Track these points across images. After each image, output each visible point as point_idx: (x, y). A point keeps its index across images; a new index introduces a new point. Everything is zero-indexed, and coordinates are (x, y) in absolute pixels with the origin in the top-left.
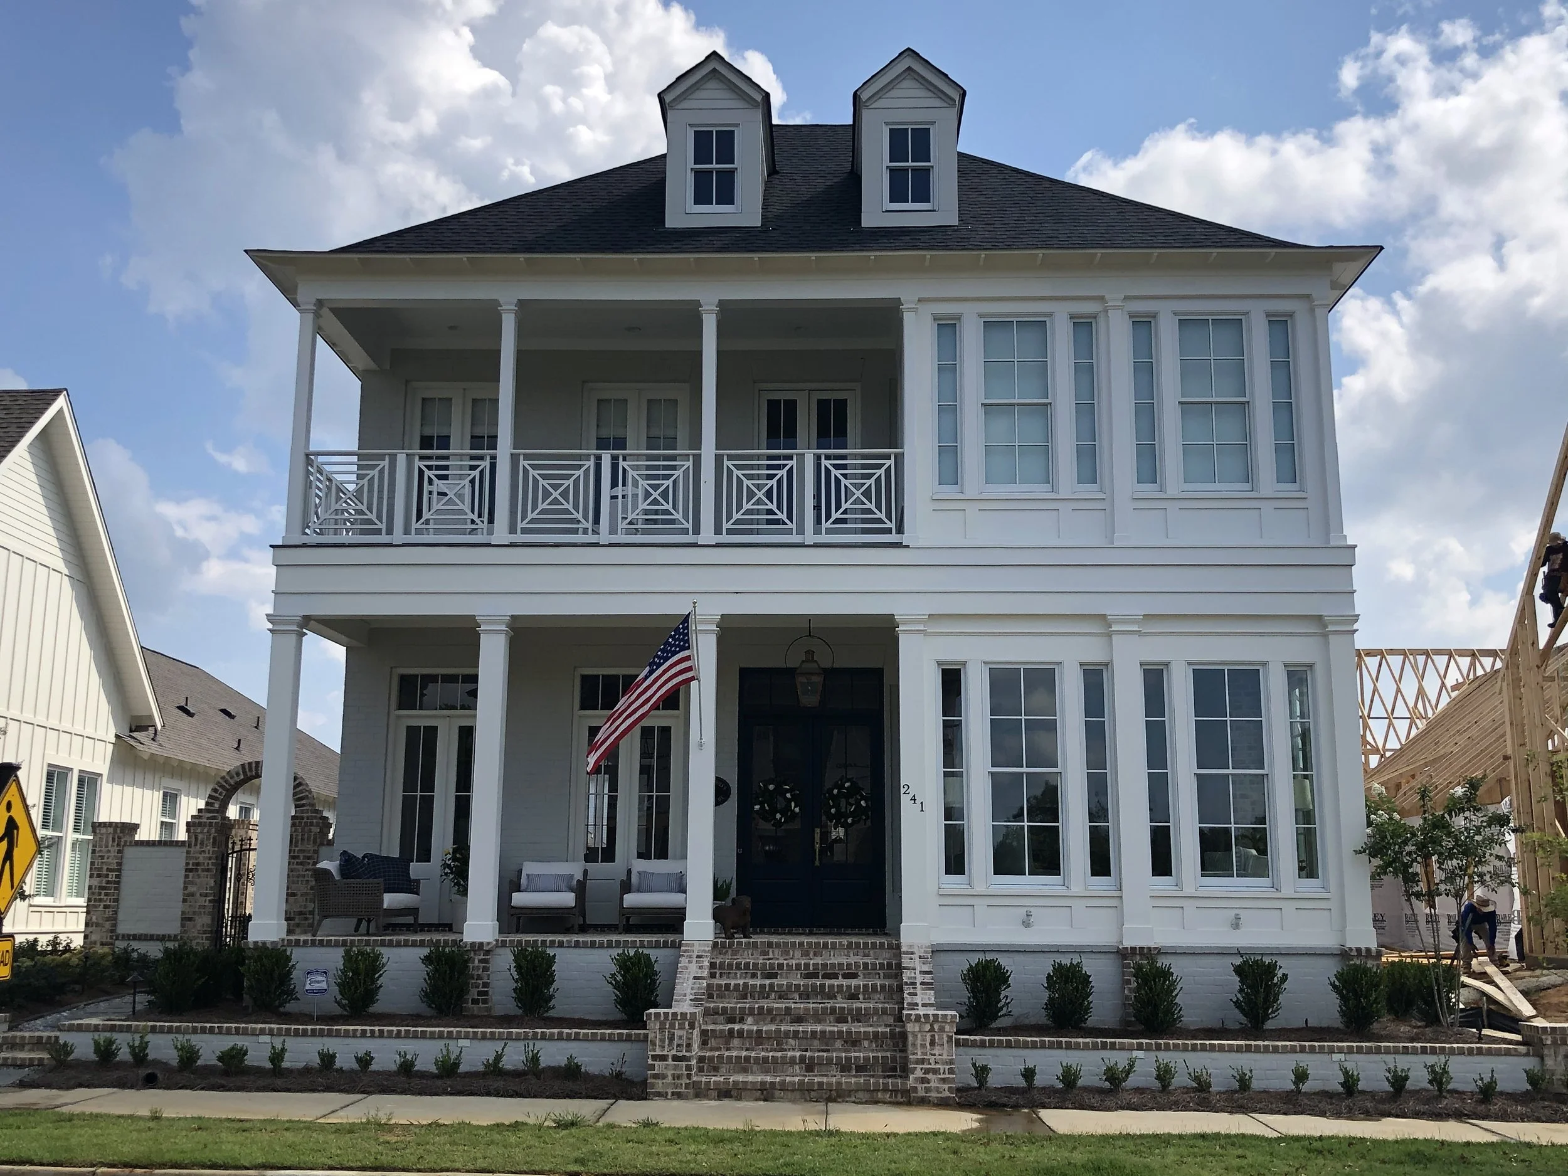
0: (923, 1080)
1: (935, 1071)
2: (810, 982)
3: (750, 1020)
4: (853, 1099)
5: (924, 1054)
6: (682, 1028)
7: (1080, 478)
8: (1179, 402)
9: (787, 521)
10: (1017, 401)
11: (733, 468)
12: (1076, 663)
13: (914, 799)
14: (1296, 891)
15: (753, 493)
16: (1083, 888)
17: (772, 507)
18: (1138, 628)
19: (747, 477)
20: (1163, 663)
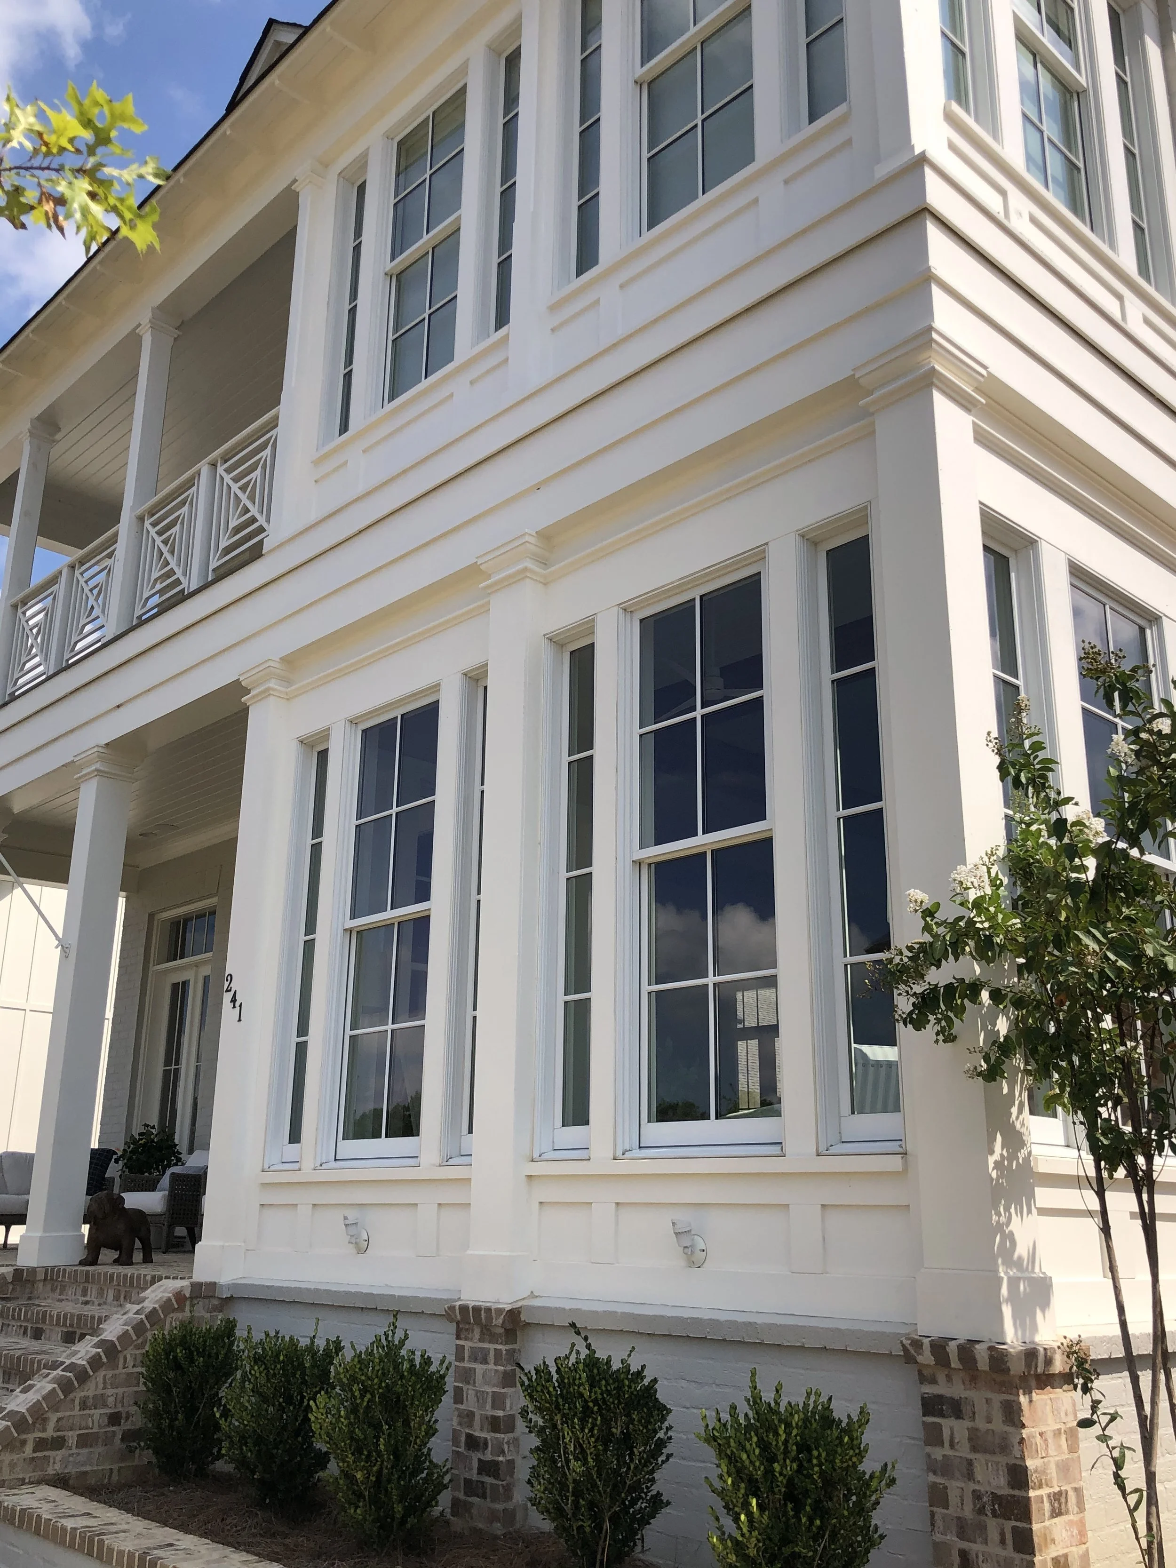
7: (502, 318)
8: (636, 82)
9: (182, 579)
10: (426, 240)
11: (150, 528)
12: (459, 676)
13: (234, 1000)
14: (822, 1149)
15: (161, 554)
16: (437, 1161)
17: (173, 564)
18: (529, 564)
19: (159, 533)
20: (588, 626)
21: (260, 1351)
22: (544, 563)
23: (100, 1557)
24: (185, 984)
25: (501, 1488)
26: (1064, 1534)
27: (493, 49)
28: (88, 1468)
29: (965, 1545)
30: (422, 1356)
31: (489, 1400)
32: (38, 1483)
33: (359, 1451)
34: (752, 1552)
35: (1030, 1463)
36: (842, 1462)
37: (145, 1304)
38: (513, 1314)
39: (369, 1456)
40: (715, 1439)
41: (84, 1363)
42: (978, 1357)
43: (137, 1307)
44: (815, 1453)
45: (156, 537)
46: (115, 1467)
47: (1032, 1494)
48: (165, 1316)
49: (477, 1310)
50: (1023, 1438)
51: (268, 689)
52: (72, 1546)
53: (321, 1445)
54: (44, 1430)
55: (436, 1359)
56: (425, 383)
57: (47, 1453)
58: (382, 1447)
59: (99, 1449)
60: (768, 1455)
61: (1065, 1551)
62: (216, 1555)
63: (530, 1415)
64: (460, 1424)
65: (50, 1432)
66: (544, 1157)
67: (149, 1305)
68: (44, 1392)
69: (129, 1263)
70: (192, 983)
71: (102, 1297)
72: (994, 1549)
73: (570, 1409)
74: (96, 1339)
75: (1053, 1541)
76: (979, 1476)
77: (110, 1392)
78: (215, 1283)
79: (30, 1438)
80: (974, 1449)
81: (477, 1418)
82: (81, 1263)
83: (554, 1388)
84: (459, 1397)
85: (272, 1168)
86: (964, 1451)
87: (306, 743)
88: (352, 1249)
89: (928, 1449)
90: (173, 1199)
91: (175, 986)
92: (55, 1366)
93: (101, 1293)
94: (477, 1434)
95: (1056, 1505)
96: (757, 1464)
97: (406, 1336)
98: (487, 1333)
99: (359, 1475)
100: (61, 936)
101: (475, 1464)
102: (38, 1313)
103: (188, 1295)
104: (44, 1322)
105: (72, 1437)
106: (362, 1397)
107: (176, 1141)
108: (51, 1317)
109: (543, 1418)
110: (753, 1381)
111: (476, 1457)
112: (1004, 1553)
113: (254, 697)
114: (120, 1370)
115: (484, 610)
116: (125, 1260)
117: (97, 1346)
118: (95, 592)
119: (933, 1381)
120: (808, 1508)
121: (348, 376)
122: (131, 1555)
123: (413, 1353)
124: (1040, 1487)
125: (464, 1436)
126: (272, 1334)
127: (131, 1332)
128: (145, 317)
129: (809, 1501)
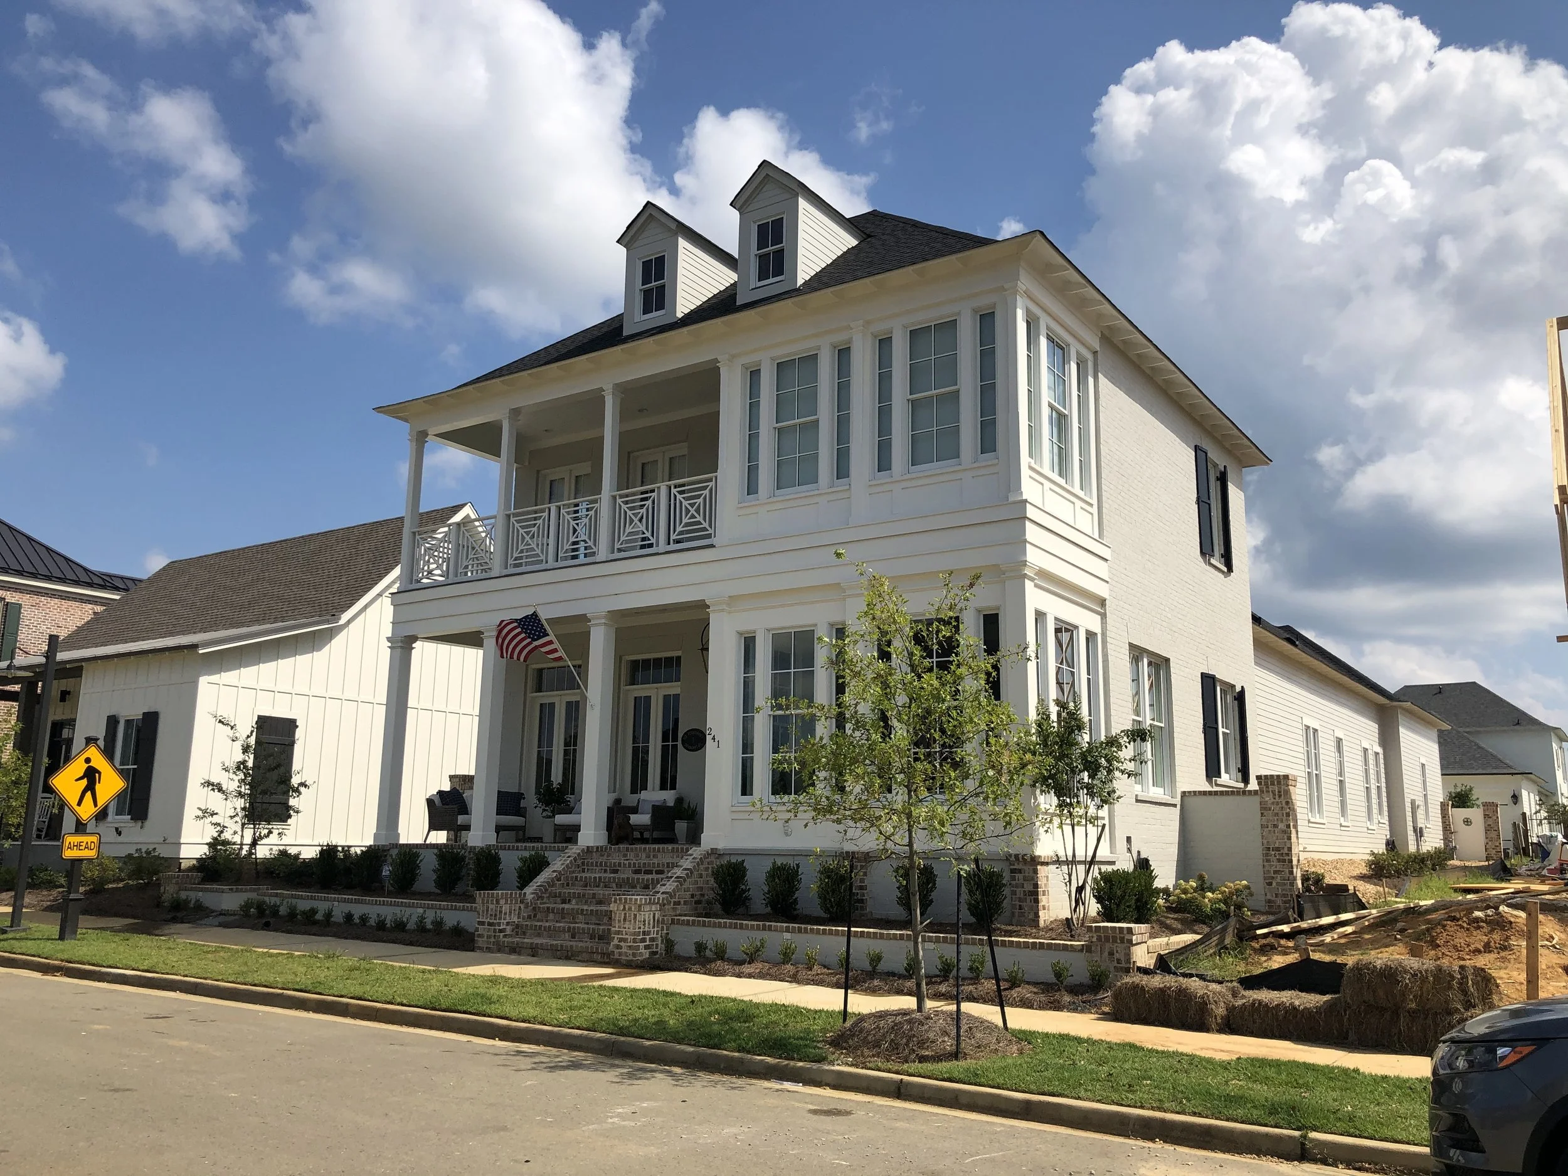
0: (618, 947)
1: (625, 940)
2: (636, 876)
3: (574, 902)
4: (580, 958)
5: (619, 927)
6: (492, 904)
7: (839, 475)
8: (907, 400)
10: (798, 422)
11: (622, 504)
12: (827, 623)
13: (714, 739)
15: (632, 520)
17: (642, 528)
19: (630, 509)
25: (864, 907)
27: (833, 346)
29: (1020, 904)
31: (859, 880)
35: (1039, 883)
37: (694, 856)
41: (684, 876)
42: (1027, 858)
44: (991, 880)
45: (627, 510)
47: (1039, 890)
50: (1038, 878)
51: (721, 609)
61: (1045, 904)
68: (675, 885)
72: (1028, 903)
74: (682, 868)
76: (1025, 887)
78: (717, 849)
79: (672, 901)
80: (1024, 881)
85: (736, 805)
87: (740, 633)
89: (1011, 882)
95: (1044, 893)
103: (704, 853)
113: (712, 609)
115: (839, 600)
119: (1015, 864)
121: (750, 467)
127: (696, 865)
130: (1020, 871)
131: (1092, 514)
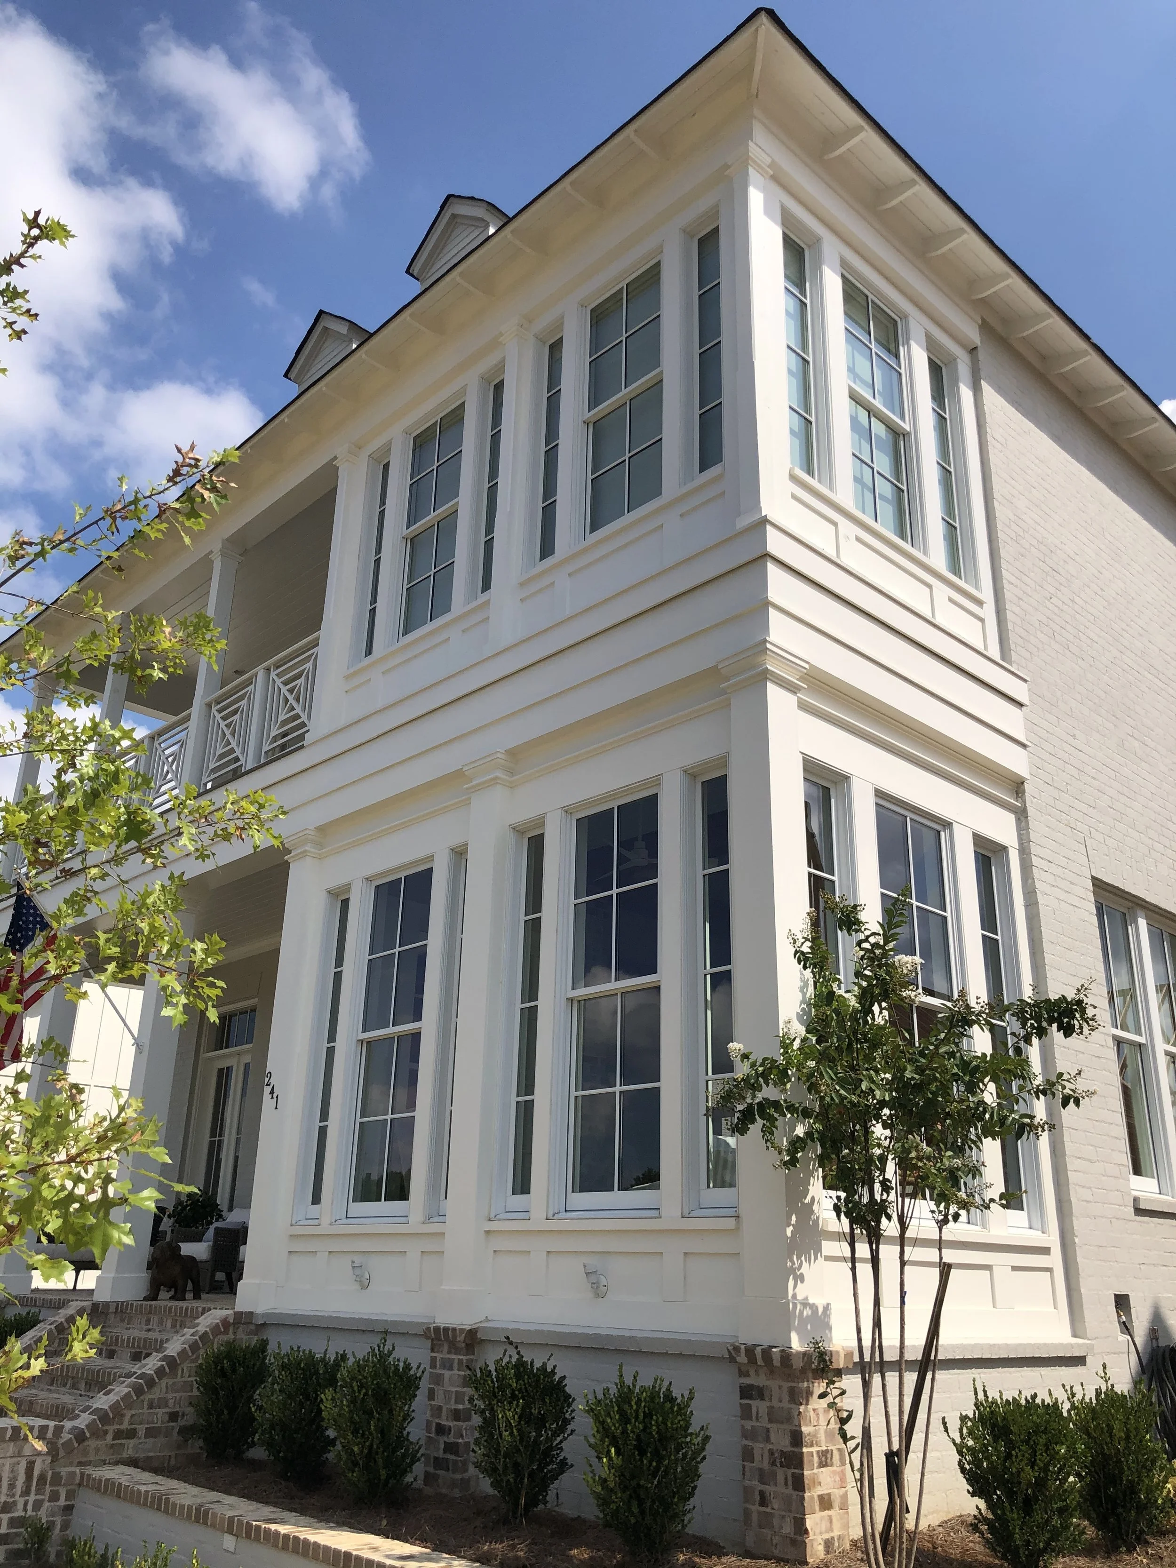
7: (486, 586)
8: (584, 422)
9: (240, 757)
10: (432, 517)
11: (216, 713)
12: (447, 851)
13: (272, 1093)
14: (686, 1214)
15: (224, 735)
16: (422, 1219)
17: (233, 745)
18: (499, 774)
19: (224, 718)
20: (541, 821)
21: (286, 1360)
22: (511, 772)
23: (166, 1511)
24: (229, 1069)
25: (460, 1464)
26: (829, 1479)
27: (484, 379)
28: (152, 1454)
29: (762, 1487)
30: (405, 1363)
31: (453, 1396)
32: (116, 1463)
33: (355, 1432)
34: (612, 1485)
35: (805, 1429)
36: (672, 1423)
37: (199, 1328)
38: (472, 1333)
39: (363, 1435)
40: (592, 1410)
41: (152, 1372)
42: (774, 1357)
43: (192, 1331)
44: (654, 1417)
45: (220, 721)
46: (173, 1454)
47: (805, 1450)
48: (214, 1338)
49: (446, 1329)
50: (800, 1413)
51: (306, 851)
52: (145, 1504)
53: (331, 1433)
54: (121, 1424)
55: (414, 1366)
56: (430, 627)
57: (123, 1441)
58: (372, 1428)
59: (161, 1440)
60: (625, 1419)
61: (829, 1491)
62: (251, 1508)
63: (476, 1402)
64: (432, 1416)
65: (125, 1426)
66: (498, 1217)
67: (201, 1329)
68: (122, 1394)
69: (183, 1299)
70: (234, 1069)
71: (162, 1325)
72: (781, 1489)
73: (503, 1395)
74: (161, 1355)
75: (820, 1484)
76: (773, 1439)
77: (170, 1396)
78: (252, 1313)
79: (111, 1429)
80: (771, 1421)
81: (444, 1410)
82: (145, 1299)
83: (492, 1381)
84: (431, 1395)
85: (299, 1223)
86: (764, 1422)
87: (333, 893)
88: (358, 1287)
89: (743, 1422)
90: (216, 1249)
91: (221, 1071)
92: (129, 1375)
93: (161, 1322)
94: (444, 1423)
95: (823, 1459)
96: (617, 1425)
97: (394, 1349)
98: (453, 1347)
99: (356, 1449)
100: (136, 1036)
101: (442, 1446)
102: (112, 1337)
103: (231, 1321)
104: (116, 1345)
105: (141, 1429)
106: (359, 1392)
107: (218, 1202)
108: (123, 1340)
109: (485, 1402)
110: (620, 1372)
111: (442, 1440)
112: (787, 1491)
113: (293, 857)
114: (179, 1379)
115: (467, 803)
116: (179, 1296)
117: (161, 1360)
118: (170, 759)
119: (747, 1375)
120: (649, 1455)
121: (373, 611)
122: (190, 1507)
123: (398, 1360)
124: (812, 1446)
125: (434, 1425)
126: (295, 1349)
127: (188, 1348)
128: (217, 546)
129: (650, 1450)
130: (760, 1393)
131: (982, 620)
